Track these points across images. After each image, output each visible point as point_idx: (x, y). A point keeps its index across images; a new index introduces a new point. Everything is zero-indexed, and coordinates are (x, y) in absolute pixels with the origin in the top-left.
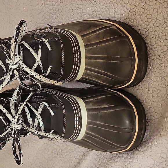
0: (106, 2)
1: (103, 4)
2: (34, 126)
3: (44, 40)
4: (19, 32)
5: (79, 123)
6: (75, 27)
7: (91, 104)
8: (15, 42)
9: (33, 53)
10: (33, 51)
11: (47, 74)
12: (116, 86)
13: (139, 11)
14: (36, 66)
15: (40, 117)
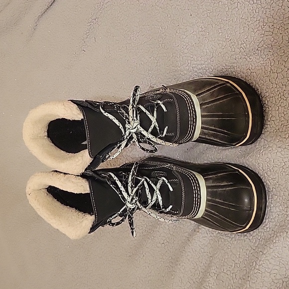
2: (153, 200)
3: (159, 102)
4: (135, 99)
5: (198, 200)
6: (190, 86)
7: (211, 181)
8: (132, 108)
9: (149, 116)
10: (149, 113)
11: (164, 135)
12: (234, 144)
14: (152, 128)
15: (158, 192)
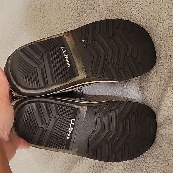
0: (133, 7)
1: (130, 8)
13: (162, 19)
